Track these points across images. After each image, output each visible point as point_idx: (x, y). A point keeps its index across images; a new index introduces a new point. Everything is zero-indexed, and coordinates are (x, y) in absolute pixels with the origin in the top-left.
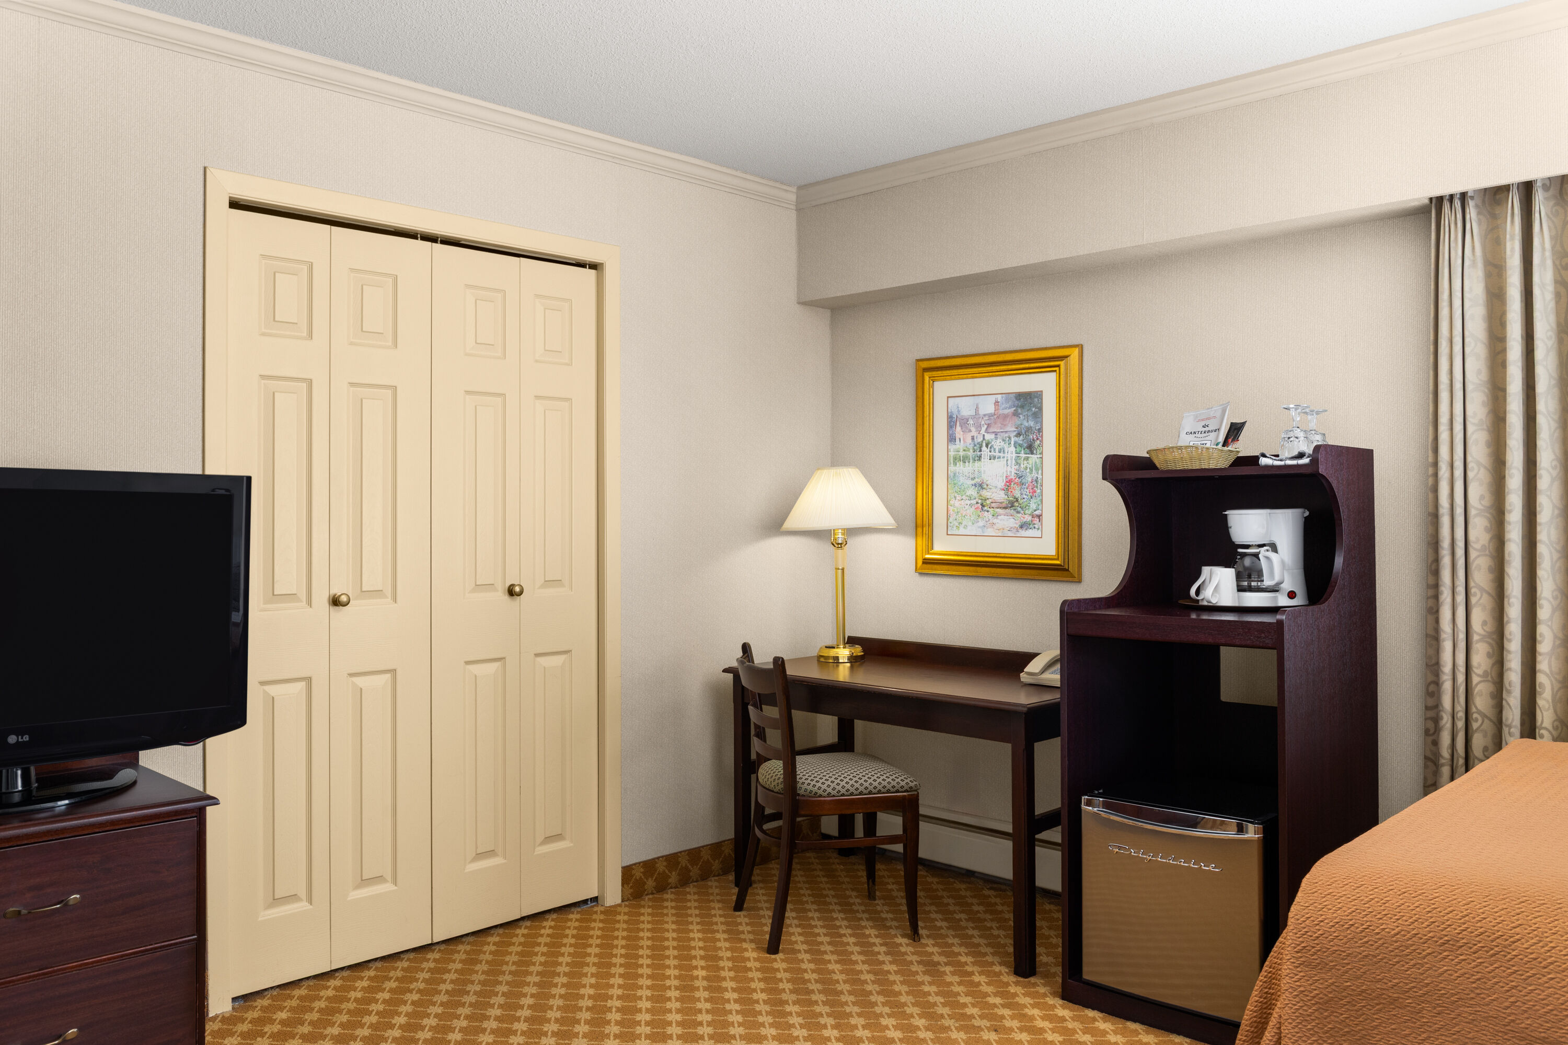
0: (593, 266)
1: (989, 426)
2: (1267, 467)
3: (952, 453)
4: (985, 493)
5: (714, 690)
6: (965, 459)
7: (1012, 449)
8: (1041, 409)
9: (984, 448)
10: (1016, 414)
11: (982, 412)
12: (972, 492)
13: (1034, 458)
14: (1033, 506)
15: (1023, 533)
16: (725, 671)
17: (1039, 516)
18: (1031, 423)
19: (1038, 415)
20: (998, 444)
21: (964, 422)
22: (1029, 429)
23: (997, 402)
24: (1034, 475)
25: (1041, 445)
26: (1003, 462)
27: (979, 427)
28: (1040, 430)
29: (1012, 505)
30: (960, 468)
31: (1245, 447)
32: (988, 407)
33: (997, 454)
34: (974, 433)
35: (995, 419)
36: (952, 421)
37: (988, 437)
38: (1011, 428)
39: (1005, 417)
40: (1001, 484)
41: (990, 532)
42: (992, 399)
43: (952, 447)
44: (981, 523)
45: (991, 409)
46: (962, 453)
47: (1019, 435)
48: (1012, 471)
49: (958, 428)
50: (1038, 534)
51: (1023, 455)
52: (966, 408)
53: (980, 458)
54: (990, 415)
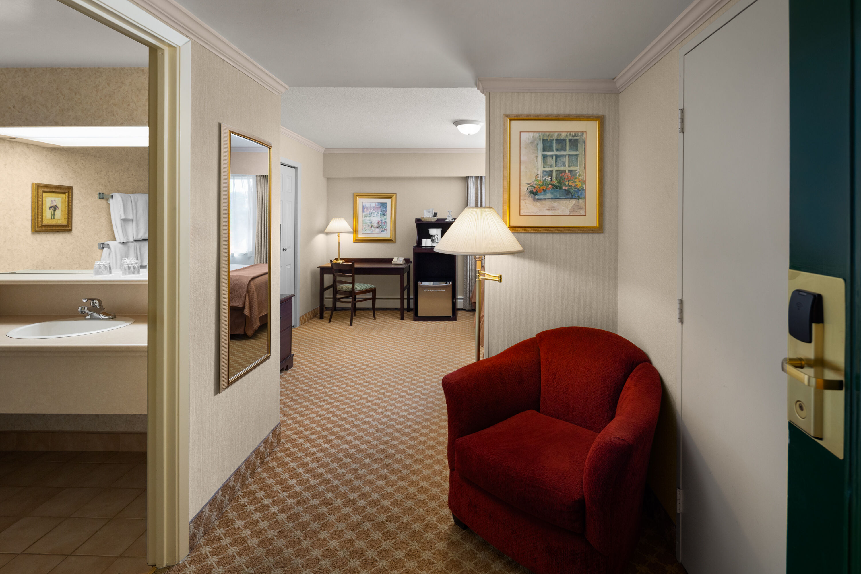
0: (294, 168)
1: (373, 209)
2: (447, 222)
3: (363, 215)
4: (372, 224)
5: (313, 274)
6: (367, 216)
7: (379, 214)
8: (387, 206)
9: (372, 214)
10: (380, 207)
11: (372, 206)
12: (369, 224)
13: (385, 217)
14: (385, 227)
15: (382, 233)
16: (318, 267)
17: (386, 229)
18: (384, 209)
19: (386, 208)
20: (376, 213)
21: (367, 208)
22: (384, 211)
23: (376, 204)
24: (385, 220)
25: (387, 214)
26: (377, 217)
27: (371, 209)
28: (387, 211)
29: (379, 227)
30: (366, 218)
31: (439, 216)
32: (373, 205)
33: (376, 216)
34: (369, 210)
35: (374, 208)
36: (363, 208)
37: (373, 212)
38: (379, 210)
39: (378, 207)
40: (377, 222)
41: (373, 233)
42: (375, 203)
43: (364, 213)
44: (371, 231)
45: (374, 206)
46: (366, 215)
47: (381, 211)
48: (379, 219)
49: (365, 209)
50: (386, 233)
51: (382, 216)
52: (368, 205)
53: (371, 216)
54: (374, 207)
